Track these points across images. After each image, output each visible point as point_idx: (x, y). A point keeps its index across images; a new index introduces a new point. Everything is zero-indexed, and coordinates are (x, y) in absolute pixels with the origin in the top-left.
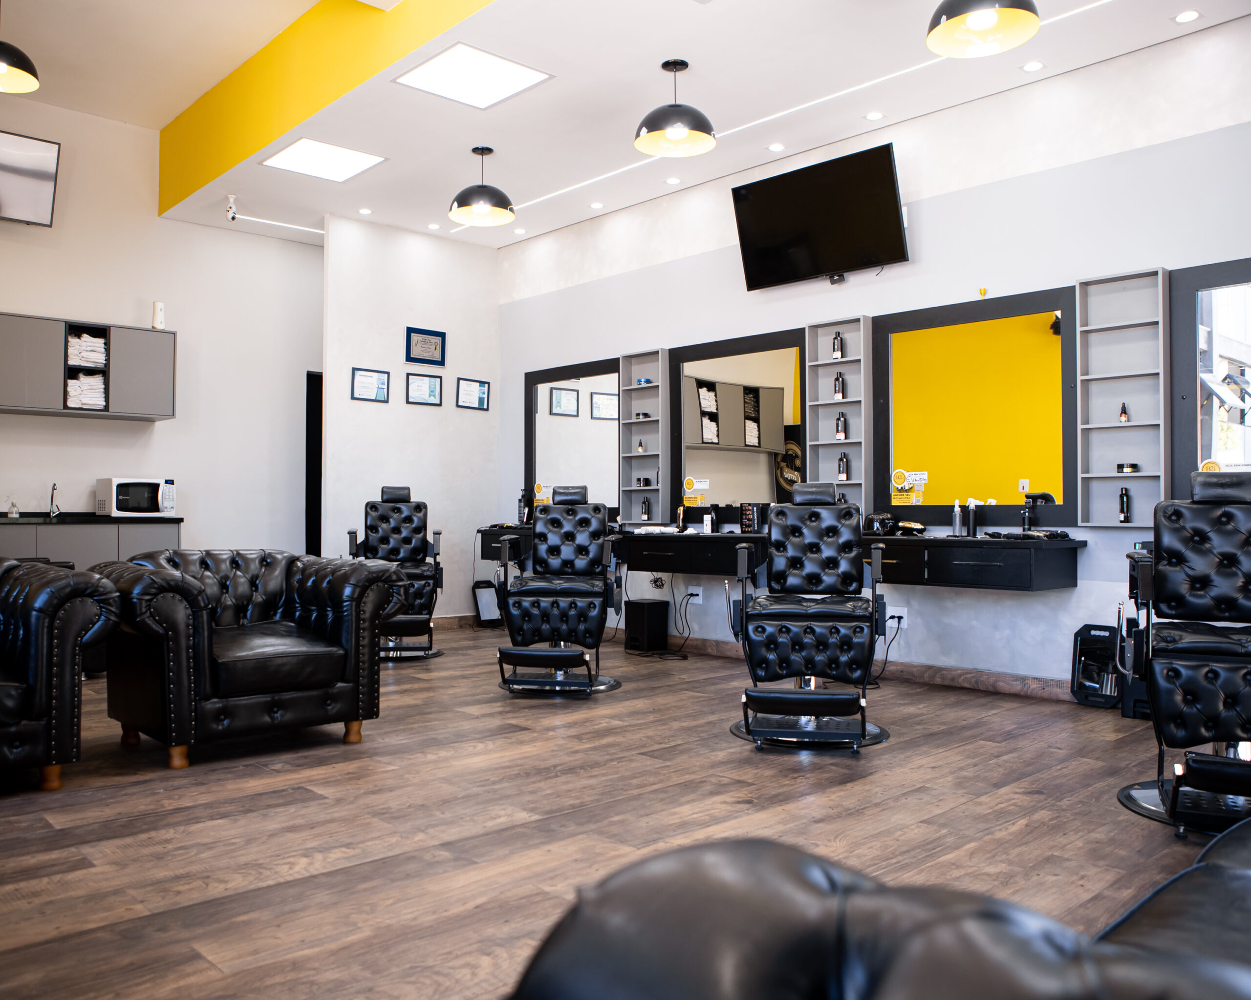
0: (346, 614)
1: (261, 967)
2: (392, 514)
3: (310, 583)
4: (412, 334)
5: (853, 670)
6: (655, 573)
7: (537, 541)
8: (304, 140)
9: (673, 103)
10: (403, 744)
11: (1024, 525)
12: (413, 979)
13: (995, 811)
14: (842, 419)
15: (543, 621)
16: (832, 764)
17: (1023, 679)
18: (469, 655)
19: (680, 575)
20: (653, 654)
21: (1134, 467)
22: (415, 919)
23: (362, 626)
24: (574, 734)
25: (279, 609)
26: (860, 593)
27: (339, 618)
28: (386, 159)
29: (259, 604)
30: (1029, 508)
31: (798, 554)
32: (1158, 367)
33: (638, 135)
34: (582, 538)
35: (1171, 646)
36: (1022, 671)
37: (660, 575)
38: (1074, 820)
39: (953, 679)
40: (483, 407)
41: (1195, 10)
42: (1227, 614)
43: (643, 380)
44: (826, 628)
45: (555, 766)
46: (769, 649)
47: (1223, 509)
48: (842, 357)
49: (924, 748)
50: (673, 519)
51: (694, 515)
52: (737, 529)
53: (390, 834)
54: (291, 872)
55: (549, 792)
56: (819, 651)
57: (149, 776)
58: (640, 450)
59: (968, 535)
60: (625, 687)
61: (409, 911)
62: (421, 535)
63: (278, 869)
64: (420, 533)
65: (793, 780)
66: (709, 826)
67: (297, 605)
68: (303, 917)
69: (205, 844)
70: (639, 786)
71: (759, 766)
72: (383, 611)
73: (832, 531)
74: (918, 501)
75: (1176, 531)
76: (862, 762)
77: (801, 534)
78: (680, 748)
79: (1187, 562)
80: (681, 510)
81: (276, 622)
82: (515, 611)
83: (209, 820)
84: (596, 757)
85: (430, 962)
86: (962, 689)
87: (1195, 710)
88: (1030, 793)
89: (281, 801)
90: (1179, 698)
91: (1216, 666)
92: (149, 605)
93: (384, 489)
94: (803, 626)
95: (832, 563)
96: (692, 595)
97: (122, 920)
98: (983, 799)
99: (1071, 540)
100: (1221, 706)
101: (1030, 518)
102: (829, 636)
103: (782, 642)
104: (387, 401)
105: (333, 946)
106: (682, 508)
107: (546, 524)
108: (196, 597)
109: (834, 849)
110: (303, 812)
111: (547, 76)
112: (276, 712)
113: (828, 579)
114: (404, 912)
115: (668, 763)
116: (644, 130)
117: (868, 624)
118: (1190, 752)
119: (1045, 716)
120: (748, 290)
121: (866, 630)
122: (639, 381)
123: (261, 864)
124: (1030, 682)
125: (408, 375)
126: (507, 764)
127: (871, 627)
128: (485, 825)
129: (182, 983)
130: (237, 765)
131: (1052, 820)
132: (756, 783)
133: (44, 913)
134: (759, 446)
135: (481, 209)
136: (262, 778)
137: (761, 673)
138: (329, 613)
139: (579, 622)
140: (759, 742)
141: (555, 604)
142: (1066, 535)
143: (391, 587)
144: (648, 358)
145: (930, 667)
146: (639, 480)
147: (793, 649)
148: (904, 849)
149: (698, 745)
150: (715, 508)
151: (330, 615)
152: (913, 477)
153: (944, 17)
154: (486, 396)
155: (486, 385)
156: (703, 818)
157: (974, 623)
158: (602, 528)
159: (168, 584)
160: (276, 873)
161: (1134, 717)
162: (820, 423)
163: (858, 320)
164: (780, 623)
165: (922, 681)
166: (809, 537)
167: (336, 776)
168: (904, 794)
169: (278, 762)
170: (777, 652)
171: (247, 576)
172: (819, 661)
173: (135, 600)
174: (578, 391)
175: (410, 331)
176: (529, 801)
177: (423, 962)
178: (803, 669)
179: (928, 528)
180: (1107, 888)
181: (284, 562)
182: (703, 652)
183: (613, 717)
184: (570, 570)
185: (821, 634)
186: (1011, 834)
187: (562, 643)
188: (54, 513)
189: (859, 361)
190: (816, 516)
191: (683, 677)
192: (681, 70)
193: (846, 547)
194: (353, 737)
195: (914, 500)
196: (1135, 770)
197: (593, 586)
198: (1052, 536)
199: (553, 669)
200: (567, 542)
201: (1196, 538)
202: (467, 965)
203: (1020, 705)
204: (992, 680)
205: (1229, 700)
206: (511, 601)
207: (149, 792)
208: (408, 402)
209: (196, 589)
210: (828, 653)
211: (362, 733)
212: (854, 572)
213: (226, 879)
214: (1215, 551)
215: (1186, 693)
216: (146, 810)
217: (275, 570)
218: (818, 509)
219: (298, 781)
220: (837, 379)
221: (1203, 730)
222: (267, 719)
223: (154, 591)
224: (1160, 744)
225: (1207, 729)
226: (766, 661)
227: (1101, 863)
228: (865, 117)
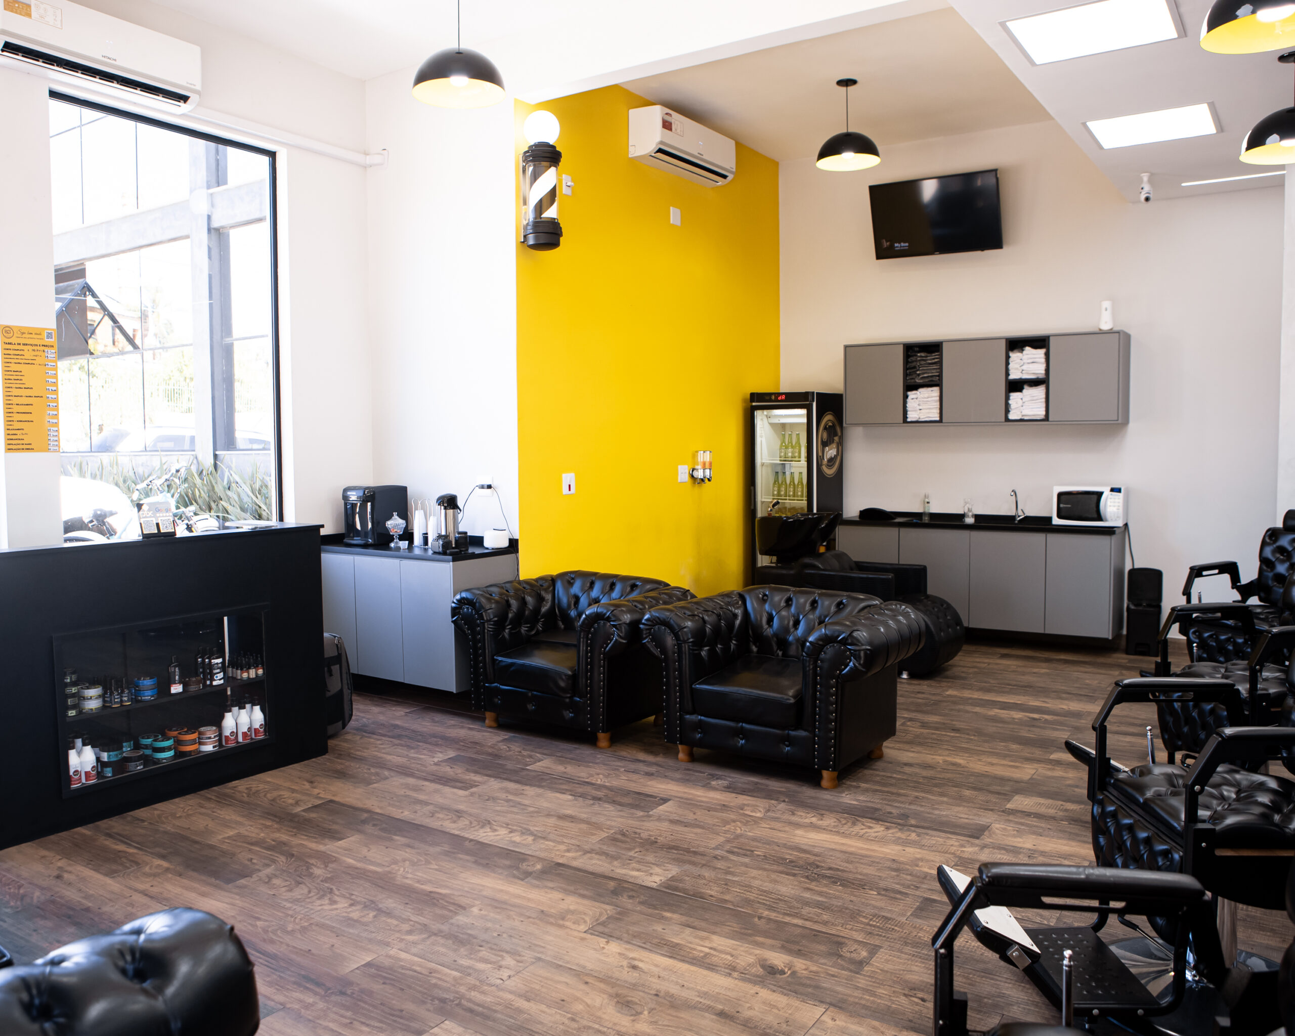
72: (841, 672)
92: (649, 633)
112: (742, 739)
143: (848, 649)
159: (659, 619)
188: (1019, 516)
194: (824, 783)
223: (650, 623)
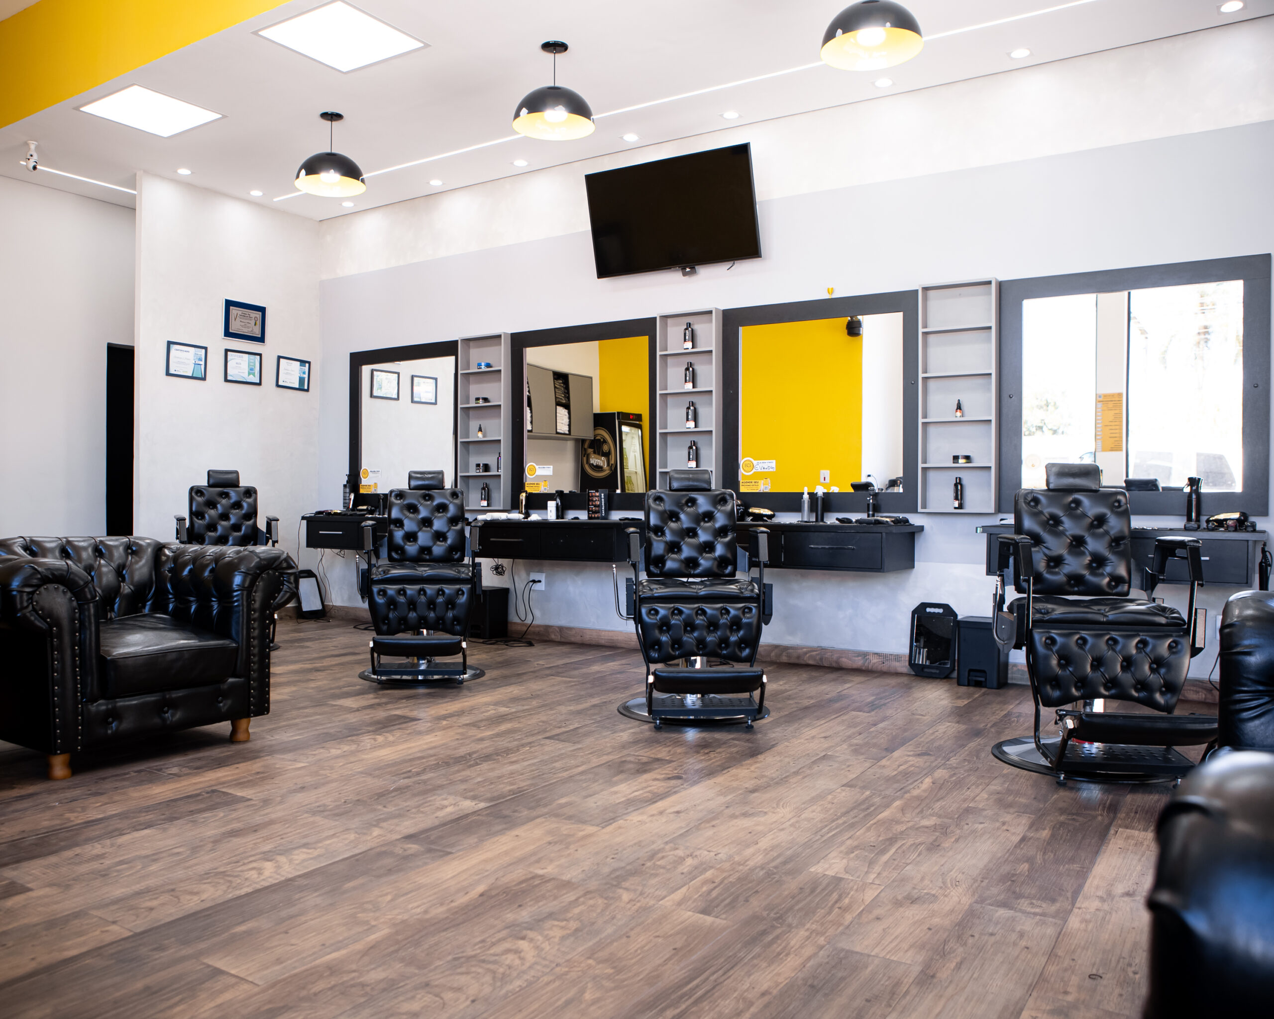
0: (236, 604)
1: (295, 975)
2: (219, 499)
3: (186, 572)
4: (231, 308)
5: (742, 649)
6: (496, 560)
7: (392, 527)
8: (136, 88)
9: (552, 85)
10: (295, 740)
11: (868, 511)
12: (463, 970)
13: (900, 772)
14: (692, 408)
15: (410, 610)
16: (733, 739)
17: (864, 655)
18: (308, 647)
19: (520, 561)
20: (497, 641)
21: (968, 458)
22: (426, 912)
23: (252, 617)
24: (468, 722)
25: (149, 601)
26: (734, 576)
27: (227, 610)
28: (224, 117)
29: (128, 595)
30: (873, 495)
31: (676, 539)
32: (991, 368)
33: (517, 115)
34: (439, 524)
35: (1047, 617)
36: (864, 647)
37: (501, 561)
38: (969, 775)
39: (798, 657)
40: (303, 388)
41: (1028, 49)
42: (1076, 589)
43: (483, 364)
44: (717, 609)
45: (470, 754)
46: (661, 631)
47: (1073, 497)
48: (693, 348)
49: (807, 721)
50: (515, 505)
51: (538, 501)
52: (583, 516)
53: (343, 831)
54: (262, 877)
55: (479, 779)
56: (709, 632)
57: (31, 789)
58: (480, 435)
59: (817, 521)
60: (489, 674)
61: (415, 904)
62: (251, 522)
63: (248, 875)
64: (250, 519)
65: (707, 756)
66: (656, 802)
67: (170, 596)
68: (306, 922)
69: (147, 857)
70: (565, 769)
71: (668, 744)
72: (274, 600)
73: (709, 516)
74: (766, 488)
75: (1036, 515)
76: (759, 736)
77: (678, 519)
78: (581, 731)
79: (1044, 543)
80: (523, 496)
81: (145, 616)
82: (380, 600)
83: (134, 831)
84: (504, 743)
85: (470, 952)
86: (806, 666)
87: (1068, 672)
88: (919, 755)
89: (203, 806)
90: (1054, 662)
91: (1084, 633)
92: (31, 599)
93: (211, 473)
94: (670, 608)
95: (708, 547)
96: (534, 581)
97: (102, 944)
98: (884, 762)
99: (911, 525)
100: (1089, 669)
101: (874, 505)
102: (720, 617)
103: (674, 624)
104: (204, 379)
105: (359, 946)
106: (524, 495)
107: (401, 510)
108: (82, 590)
109: (782, 815)
110: (234, 815)
111: (422, 45)
112: (167, 712)
113: (705, 563)
114: (410, 906)
115: (579, 746)
116: (524, 111)
117: (755, 605)
118: (1061, 710)
119: (893, 687)
120: (599, 277)
121: (754, 610)
122: (479, 365)
123: (224, 872)
124: (871, 657)
125: (227, 351)
126: (419, 755)
127: (758, 607)
128: (436, 815)
129: (219, 1000)
130: (126, 771)
131: (951, 776)
132: (674, 759)
133: (4, 945)
134: (570, 434)
135: (330, 178)
136: (164, 784)
137: (655, 655)
138: (213, 603)
139: (447, 609)
140: (658, 721)
141: (422, 591)
142: (907, 521)
143: (282, 574)
144: (489, 341)
145: (776, 647)
146: (478, 465)
147: (685, 631)
148: (844, 810)
149: (597, 727)
150: (560, 494)
151: (216, 606)
152: (761, 465)
153: (839, 31)
154: (306, 376)
155: (307, 365)
156: (645, 795)
157: (819, 603)
158: (460, 514)
159: (53, 574)
160: (246, 879)
161: (969, 685)
162: (669, 411)
163: (710, 312)
164: (672, 605)
165: (768, 659)
166: (685, 521)
167: (245, 777)
168: (814, 762)
169: (174, 765)
170: (670, 633)
171: (112, 564)
172: (710, 641)
173: (14, 593)
174: (398, 374)
175: (229, 304)
176: (465, 790)
177: (463, 952)
178: (695, 650)
179: (776, 513)
180: (1027, 830)
181: (149, 550)
182: (546, 638)
183: (496, 704)
184: (428, 557)
185: (712, 615)
186: (924, 791)
187: (425, 631)
189: (711, 352)
190: (693, 502)
191: (541, 662)
192: (560, 52)
193: (722, 532)
194: (241, 736)
195: (763, 487)
196: (993, 730)
197: (459, 572)
198: (897, 522)
199: (416, 658)
200: (424, 529)
201: (1051, 522)
202: (508, 951)
203: (866, 679)
204: (835, 657)
205: (1095, 663)
206: (375, 589)
207: (42, 806)
208: (226, 380)
209: (82, 580)
210: (719, 633)
211: (250, 731)
212: (729, 555)
213: (195, 890)
214: (1067, 533)
215: (1061, 657)
216: (53, 826)
217: (141, 558)
218: (694, 495)
219: (207, 784)
220: (687, 369)
221: (1074, 691)
222: (157, 720)
223: (35, 582)
224: (1037, 704)
225: (1077, 689)
226: (658, 642)
227: (1012, 810)
228: (722, 116)
